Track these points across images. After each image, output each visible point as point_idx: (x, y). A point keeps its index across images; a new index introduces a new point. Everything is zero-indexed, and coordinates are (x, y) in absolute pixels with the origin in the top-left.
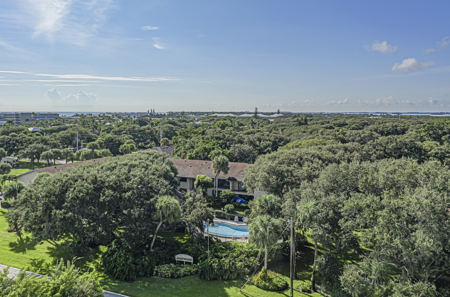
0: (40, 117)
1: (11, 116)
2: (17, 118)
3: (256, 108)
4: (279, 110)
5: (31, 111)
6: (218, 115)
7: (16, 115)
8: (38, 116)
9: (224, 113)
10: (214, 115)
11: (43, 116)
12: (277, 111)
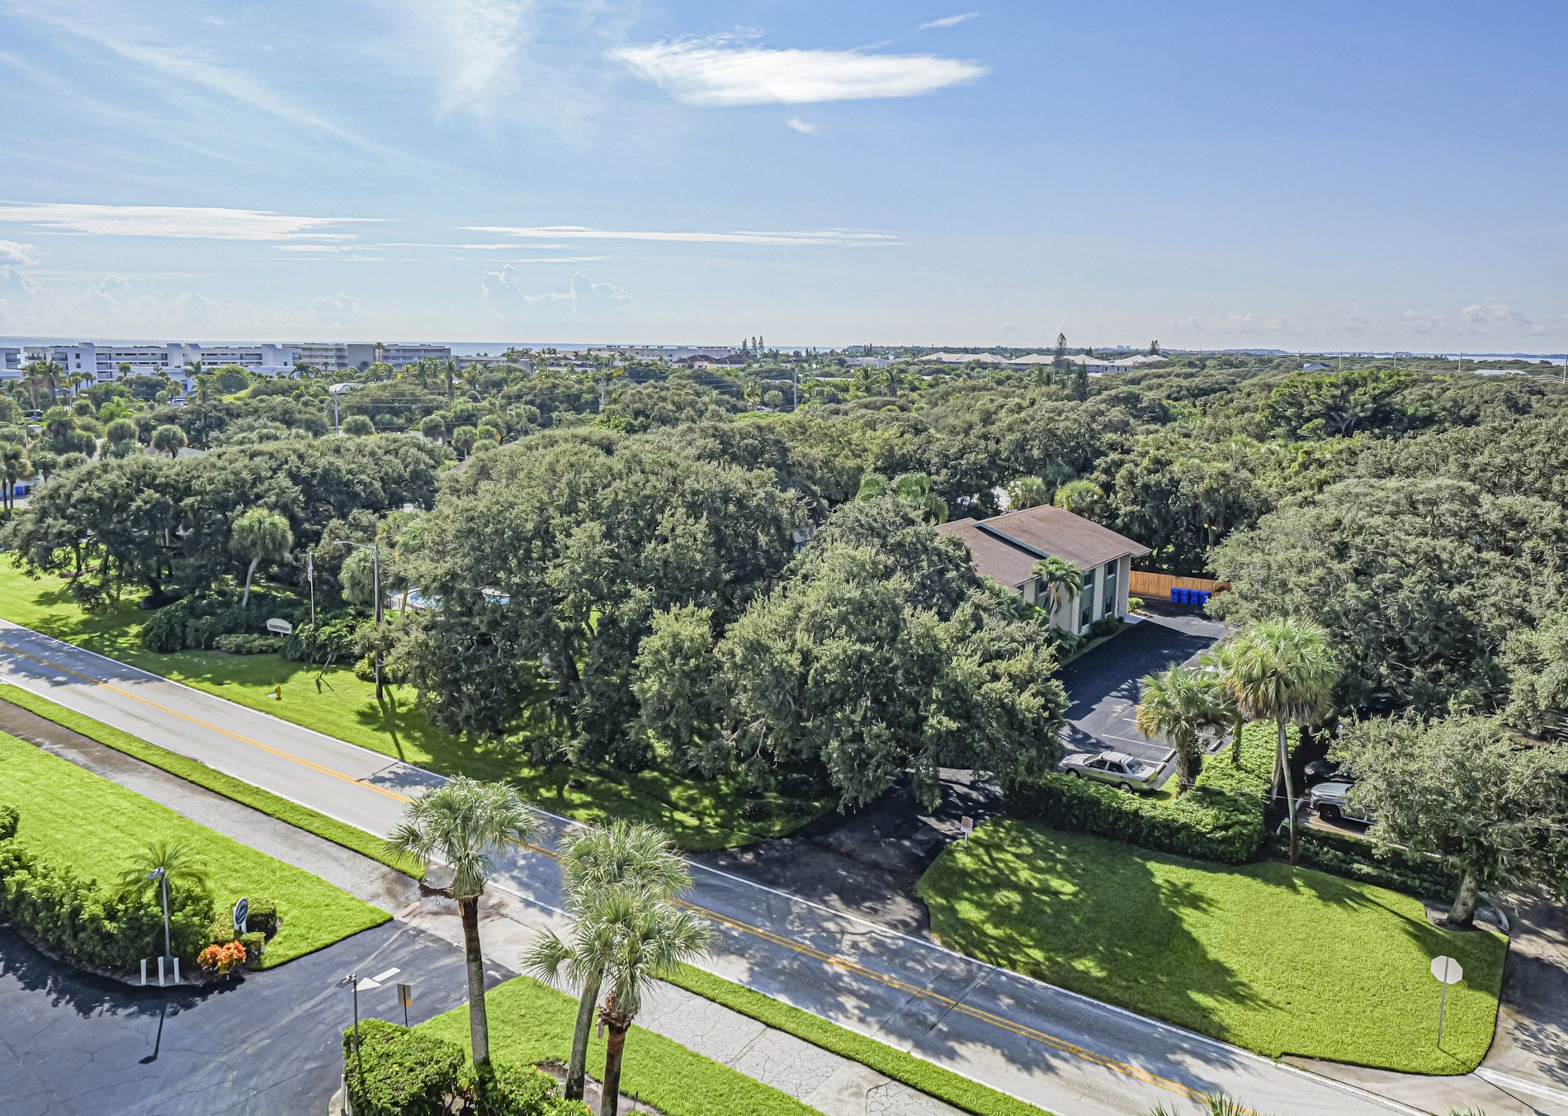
0: (398, 358)
1: (324, 353)
2: (339, 357)
3: (1062, 337)
4: (1154, 343)
5: (374, 341)
6: (946, 357)
7: (338, 350)
8: (393, 353)
9: (966, 351)
10: (934, 357)
11: (407, 354)
12: (1148, 347)
